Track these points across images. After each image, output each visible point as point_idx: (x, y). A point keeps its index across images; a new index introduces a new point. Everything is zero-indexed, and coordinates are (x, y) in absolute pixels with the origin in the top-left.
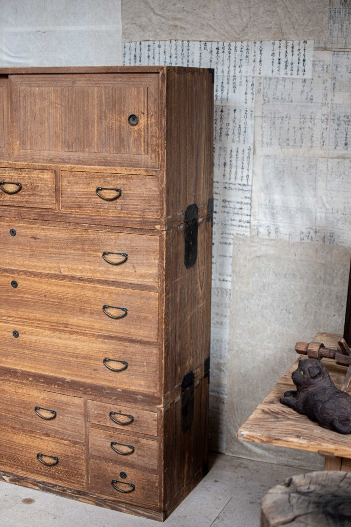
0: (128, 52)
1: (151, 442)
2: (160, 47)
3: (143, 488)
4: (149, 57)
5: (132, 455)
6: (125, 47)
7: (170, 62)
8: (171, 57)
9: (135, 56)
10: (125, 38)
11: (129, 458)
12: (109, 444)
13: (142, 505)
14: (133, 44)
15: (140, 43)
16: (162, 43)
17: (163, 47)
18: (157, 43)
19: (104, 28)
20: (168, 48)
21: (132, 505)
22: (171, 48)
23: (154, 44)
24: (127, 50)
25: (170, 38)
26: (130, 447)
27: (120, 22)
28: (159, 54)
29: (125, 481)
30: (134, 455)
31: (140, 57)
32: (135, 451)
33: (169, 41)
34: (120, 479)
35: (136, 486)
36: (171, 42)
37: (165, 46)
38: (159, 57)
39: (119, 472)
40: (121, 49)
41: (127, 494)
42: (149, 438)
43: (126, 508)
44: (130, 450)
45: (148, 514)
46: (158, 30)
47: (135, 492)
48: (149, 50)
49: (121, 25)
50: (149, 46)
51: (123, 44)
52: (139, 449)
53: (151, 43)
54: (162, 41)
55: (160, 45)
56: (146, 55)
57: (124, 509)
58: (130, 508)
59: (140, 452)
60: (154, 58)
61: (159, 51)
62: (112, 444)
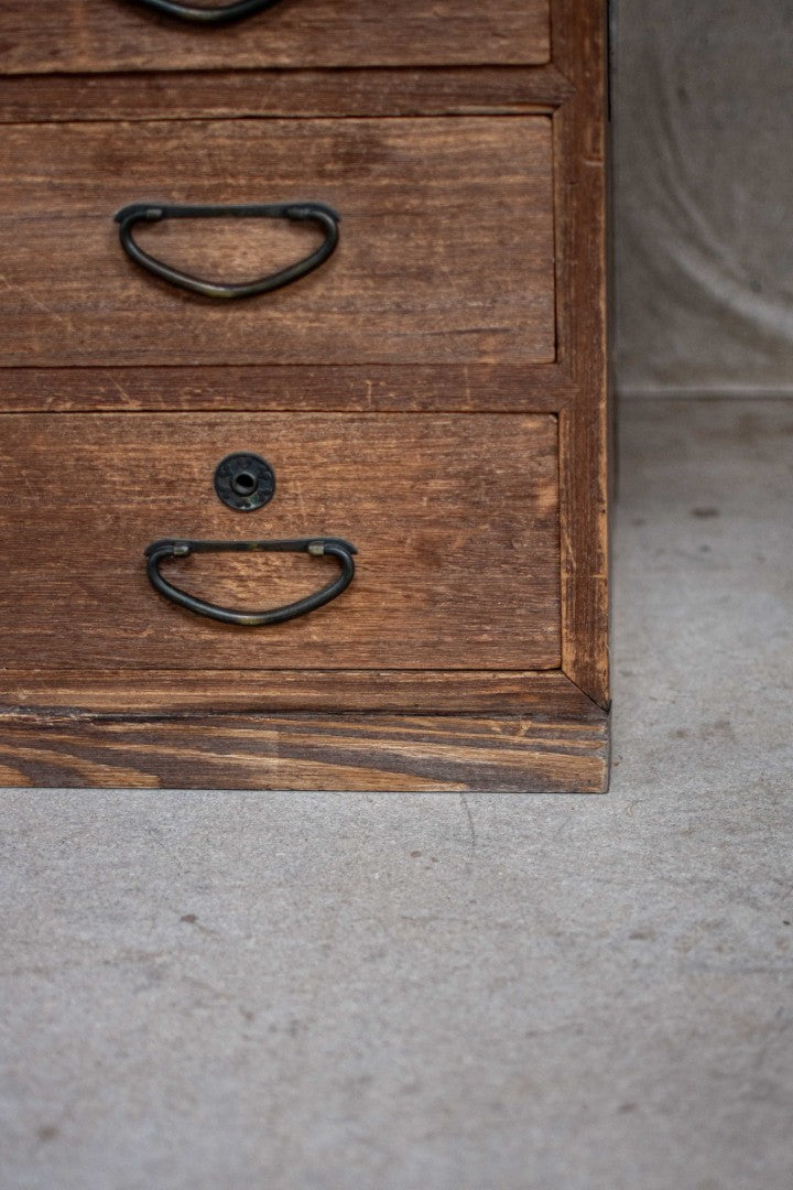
1: (493, 134)
3: (429, 554)
5: (317, 291)
11: (288, 318)
12: (98, 240)
13: (426, 698)
21: (338, 712)
26: (291, 217)
29: (266, 528)
30: (340, 284)
32: (345, 249)
34: (218, 522)
35: (365, 552)
39: (202, 468)
41: (288, 636)
42: (465, 95)
43: (284, 751)
44: (293, 247)
45: (482, 756)
47: (355, 600)
52: (375, 219)
57: (273, 762)
58: (320, 741)
59: (385, 248)
62: (133, 222)
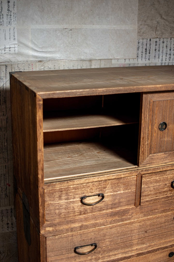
0: (141, 46)
2: (164, 43)
4: (155, 50)
6: (139, 43)
7: (169, 53)
8: (170, 50)
9: (146, 50)
10: (140, 36)
14: (145, 41)
15: (150, 40)
16: (165, 40)
17: (165, 43)
18: (162, 40)
19: (124, 27)
20: (169, 43)
22: (171, 44)
23: (160, 40)
24: (140, 44)
25: (171, 37)
27: (137, 23)
28: (163, 47)
31: (150, 50)
33: (170, 39)
36: (171, 39)
37: (167, 42)
38: (163, 50)
40: (136, 44)
46: (163, 31)
48: (156, 45)
49: (137, 26)
50: (156, 42)
51: (138, 41)
53: (158, 40)
54: (165, 38)
55: (164, 41)
56: (154, 49)
60: (159, 51)
61: (163, 46)
